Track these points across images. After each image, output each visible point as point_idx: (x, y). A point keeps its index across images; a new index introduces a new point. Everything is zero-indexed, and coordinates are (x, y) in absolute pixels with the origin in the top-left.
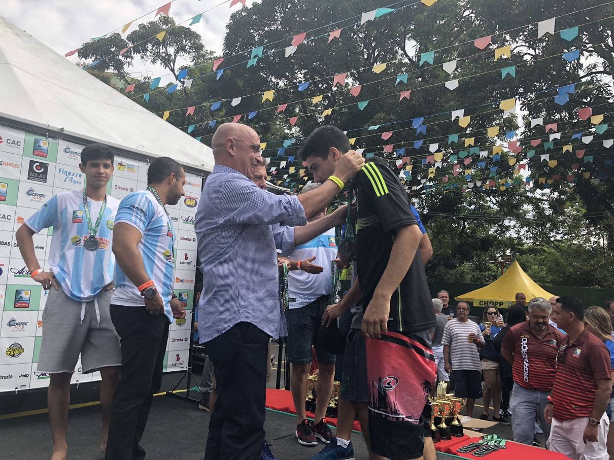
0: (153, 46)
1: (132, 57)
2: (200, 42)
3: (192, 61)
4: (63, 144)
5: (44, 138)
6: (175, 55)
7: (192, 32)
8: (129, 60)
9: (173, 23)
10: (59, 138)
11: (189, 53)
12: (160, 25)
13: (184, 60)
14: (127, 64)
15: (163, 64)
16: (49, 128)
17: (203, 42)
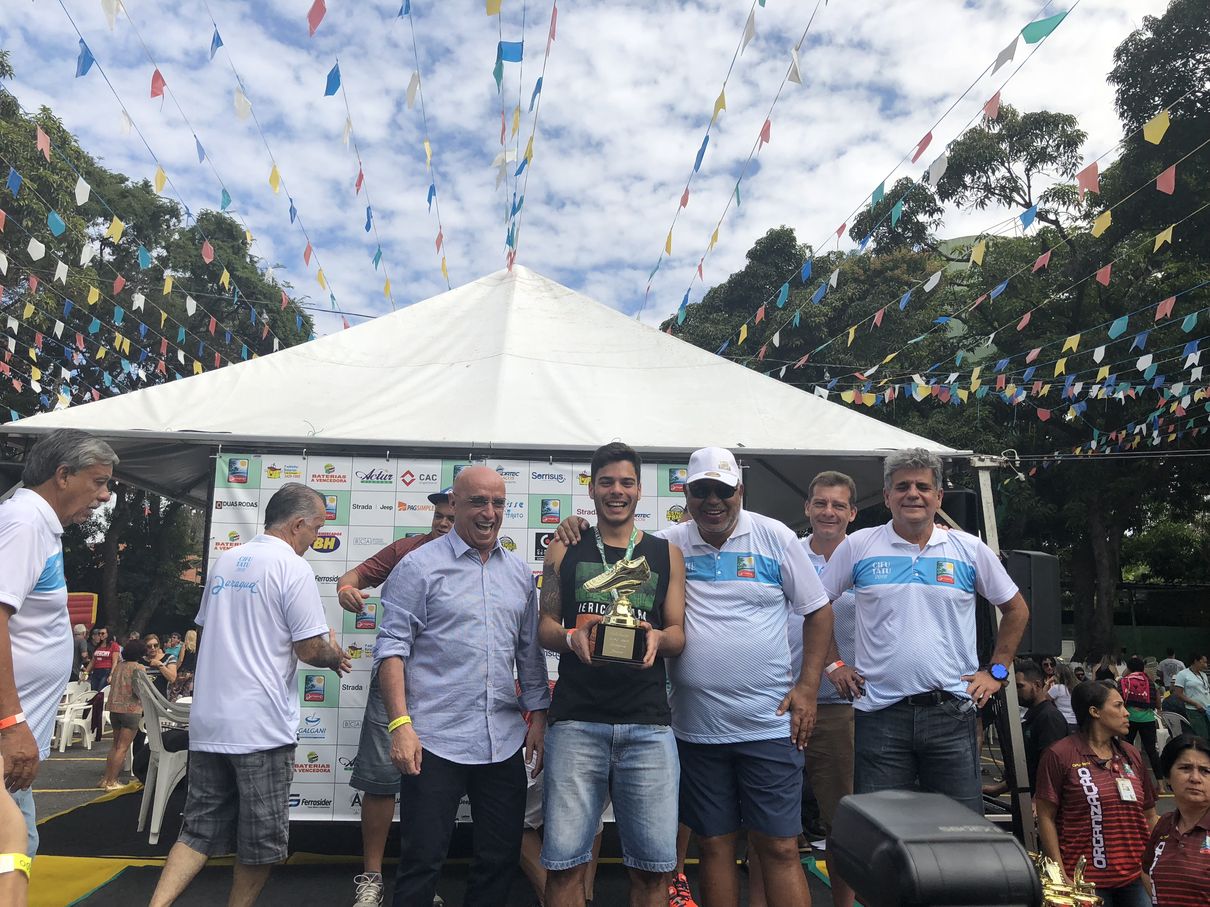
0: (974, 174)
1: (940, 210)
2: (1077, 128)
3: (1062, 175)
4: (491, 464)
5: (466, 462)
6: (1028, 175)
7: (1052, 116)
8: (936, 216)
9: (1014, 113)
10: (485, 458)
11: (1053, 159)
12: (989, 128)
13: (1046, 177)
14: (933, 226)
15: (1003, 200)
16: (475, 446)
17: (1081, 126)
